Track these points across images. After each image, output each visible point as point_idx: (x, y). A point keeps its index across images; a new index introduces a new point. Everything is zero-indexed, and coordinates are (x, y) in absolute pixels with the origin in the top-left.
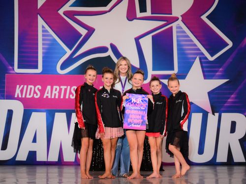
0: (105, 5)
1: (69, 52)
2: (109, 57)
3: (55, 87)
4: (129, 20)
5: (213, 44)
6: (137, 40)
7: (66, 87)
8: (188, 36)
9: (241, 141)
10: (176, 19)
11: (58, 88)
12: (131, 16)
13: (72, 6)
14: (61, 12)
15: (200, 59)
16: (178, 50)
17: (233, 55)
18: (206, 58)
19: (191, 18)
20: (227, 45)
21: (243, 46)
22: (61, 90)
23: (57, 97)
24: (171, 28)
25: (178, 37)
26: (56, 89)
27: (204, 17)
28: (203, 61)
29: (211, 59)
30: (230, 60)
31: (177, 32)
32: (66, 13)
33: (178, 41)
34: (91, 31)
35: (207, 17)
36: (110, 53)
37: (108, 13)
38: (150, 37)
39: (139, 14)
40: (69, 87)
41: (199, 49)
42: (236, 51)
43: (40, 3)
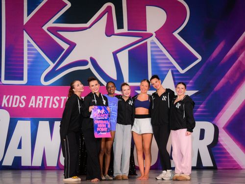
0: (86, 22)
1: (52, 65)
2: (89, 69)
3: (39, 97)
4: (107, 36)
6: (115, 54)
7: (49, 97)
8: (161, 51)
9: (209, 147)
11: (42, 98)
12: (109, 32)
13: (55, 22)
14: (45, 28)
15: (172, 72)
16: (152, 63)
17: (202, 68)
18: (178, 71)
20: (197, 59)
21: (211, 60)
22: (44, 100)
23: (41, 106)
24: (146, 43)
25: (152, 51)
26: (40, 100)
27: (176, 34)
28: (175, 73)
29: (182, 71)
30: (199, 73)
31: (151, 47)
32: (50, 29)
33: (152, 55)
34: (72, 45)
35: (179, 34)
36: (90, 66)
37: (88, 29)
38: (126, 52)
39: (117, 31)
40: (52, 97)
41: (171, 63)
42: (204, 65)
43: (26, 19)
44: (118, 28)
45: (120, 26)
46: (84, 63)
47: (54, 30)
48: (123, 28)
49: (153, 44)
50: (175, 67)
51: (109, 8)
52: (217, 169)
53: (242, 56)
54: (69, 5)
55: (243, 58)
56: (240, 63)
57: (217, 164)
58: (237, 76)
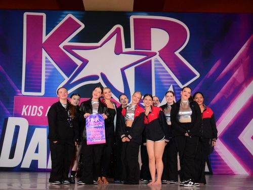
0: (97, 42)
1: (67, 79)
2: (100, 83)
4: (116, 54)
5: (184, 75)
6: (123, 70)
8: (164, 68)
10: (155, 54)
12: (118, 51)
13: (70, 41)
14: (61, 46)
15: (173, 87)
16: (156, 79)
17: (200, 84)
18: (178, 86)
19: (167, 53)
20: (195, 76)
21: (208, 77)
24: (151, 61)
25: (155, 68)
27: (177, 53)
28: (176, 88)
29: (182, 86)
30: (197, 88)
31: (155, 65)
32: (65, 47)
33: (155, 72)
34: (85, 62)
35: (180, 53)
36: (100, 80)
37: (99, 48)
38: (133, 68)
39: (125, 50)
41: (172, 79)
42: (202, 81)
43: (45, 38)
44: (126, 48)
45: (128, 45)
46: (96, 78)
47: (69, 48)
48: (130, 47)
49: (157, 61)
50: (176, 83)
51: (118, 29)
52: (212, 174)
53: (236, 73)
54: (83, 26)
55: (237, 75)
56: (235, 80)
57: (213, 169)
58: (232, 91)
